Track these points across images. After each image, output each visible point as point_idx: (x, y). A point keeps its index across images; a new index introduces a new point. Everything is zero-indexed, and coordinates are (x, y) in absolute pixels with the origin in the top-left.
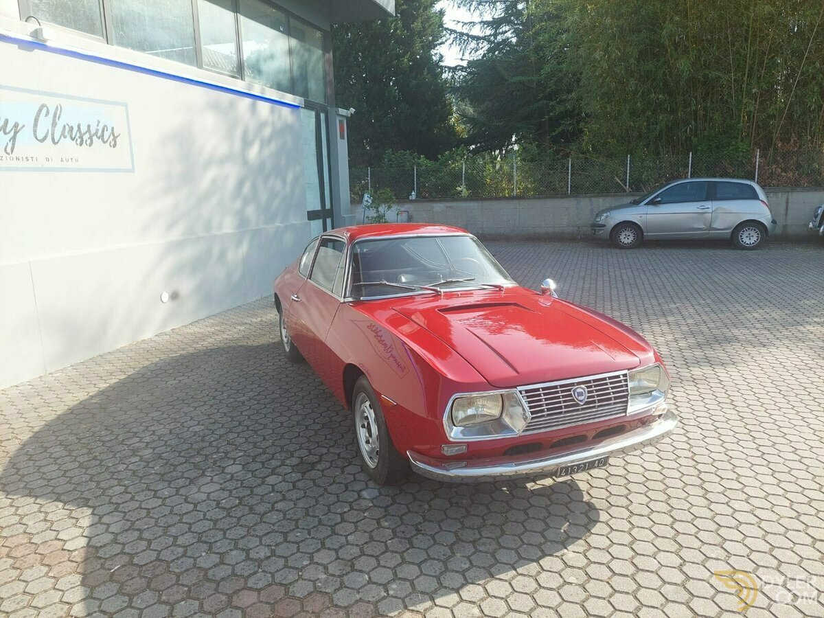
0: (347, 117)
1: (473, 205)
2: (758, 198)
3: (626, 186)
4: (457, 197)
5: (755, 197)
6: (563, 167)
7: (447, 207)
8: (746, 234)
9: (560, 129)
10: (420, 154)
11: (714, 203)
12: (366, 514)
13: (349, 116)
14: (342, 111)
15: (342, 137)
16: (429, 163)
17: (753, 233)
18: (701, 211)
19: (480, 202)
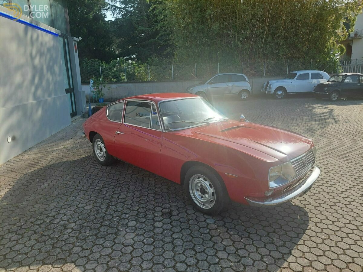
0: (77, 42)
1: (131, 85)
2: (246, 81)
3: (195, 76)
4: (122, 82)
5: (245, 80)
6: (170, 68)
7: (118, 86)
8: (243, 95)
9: (166, 51)
10: (102, 61)
11: (232, 83)
12: (219, 231)
13: (78, 41)
14: (76, 39)
15: (76, 52)
16: (107, 65)
17: (245, 94)
18: (227, 86)
19: (134, 84)
